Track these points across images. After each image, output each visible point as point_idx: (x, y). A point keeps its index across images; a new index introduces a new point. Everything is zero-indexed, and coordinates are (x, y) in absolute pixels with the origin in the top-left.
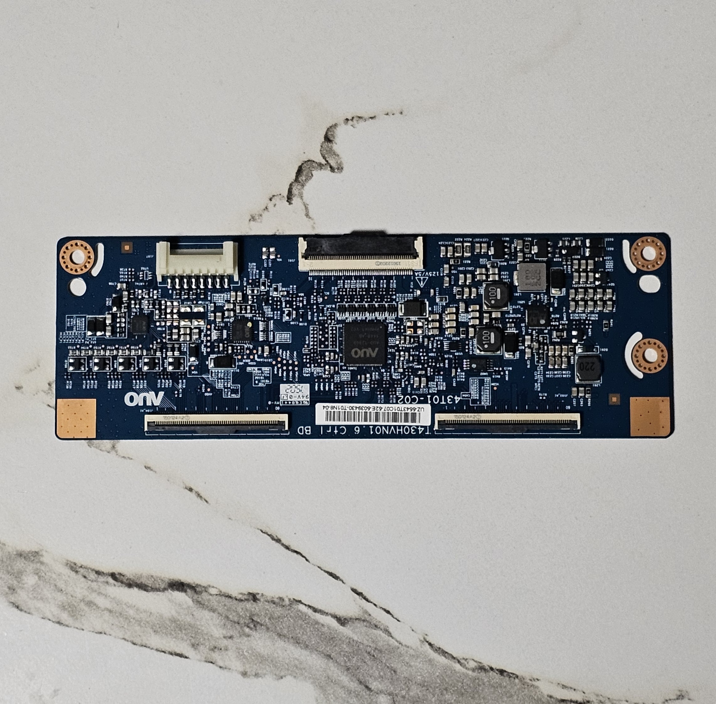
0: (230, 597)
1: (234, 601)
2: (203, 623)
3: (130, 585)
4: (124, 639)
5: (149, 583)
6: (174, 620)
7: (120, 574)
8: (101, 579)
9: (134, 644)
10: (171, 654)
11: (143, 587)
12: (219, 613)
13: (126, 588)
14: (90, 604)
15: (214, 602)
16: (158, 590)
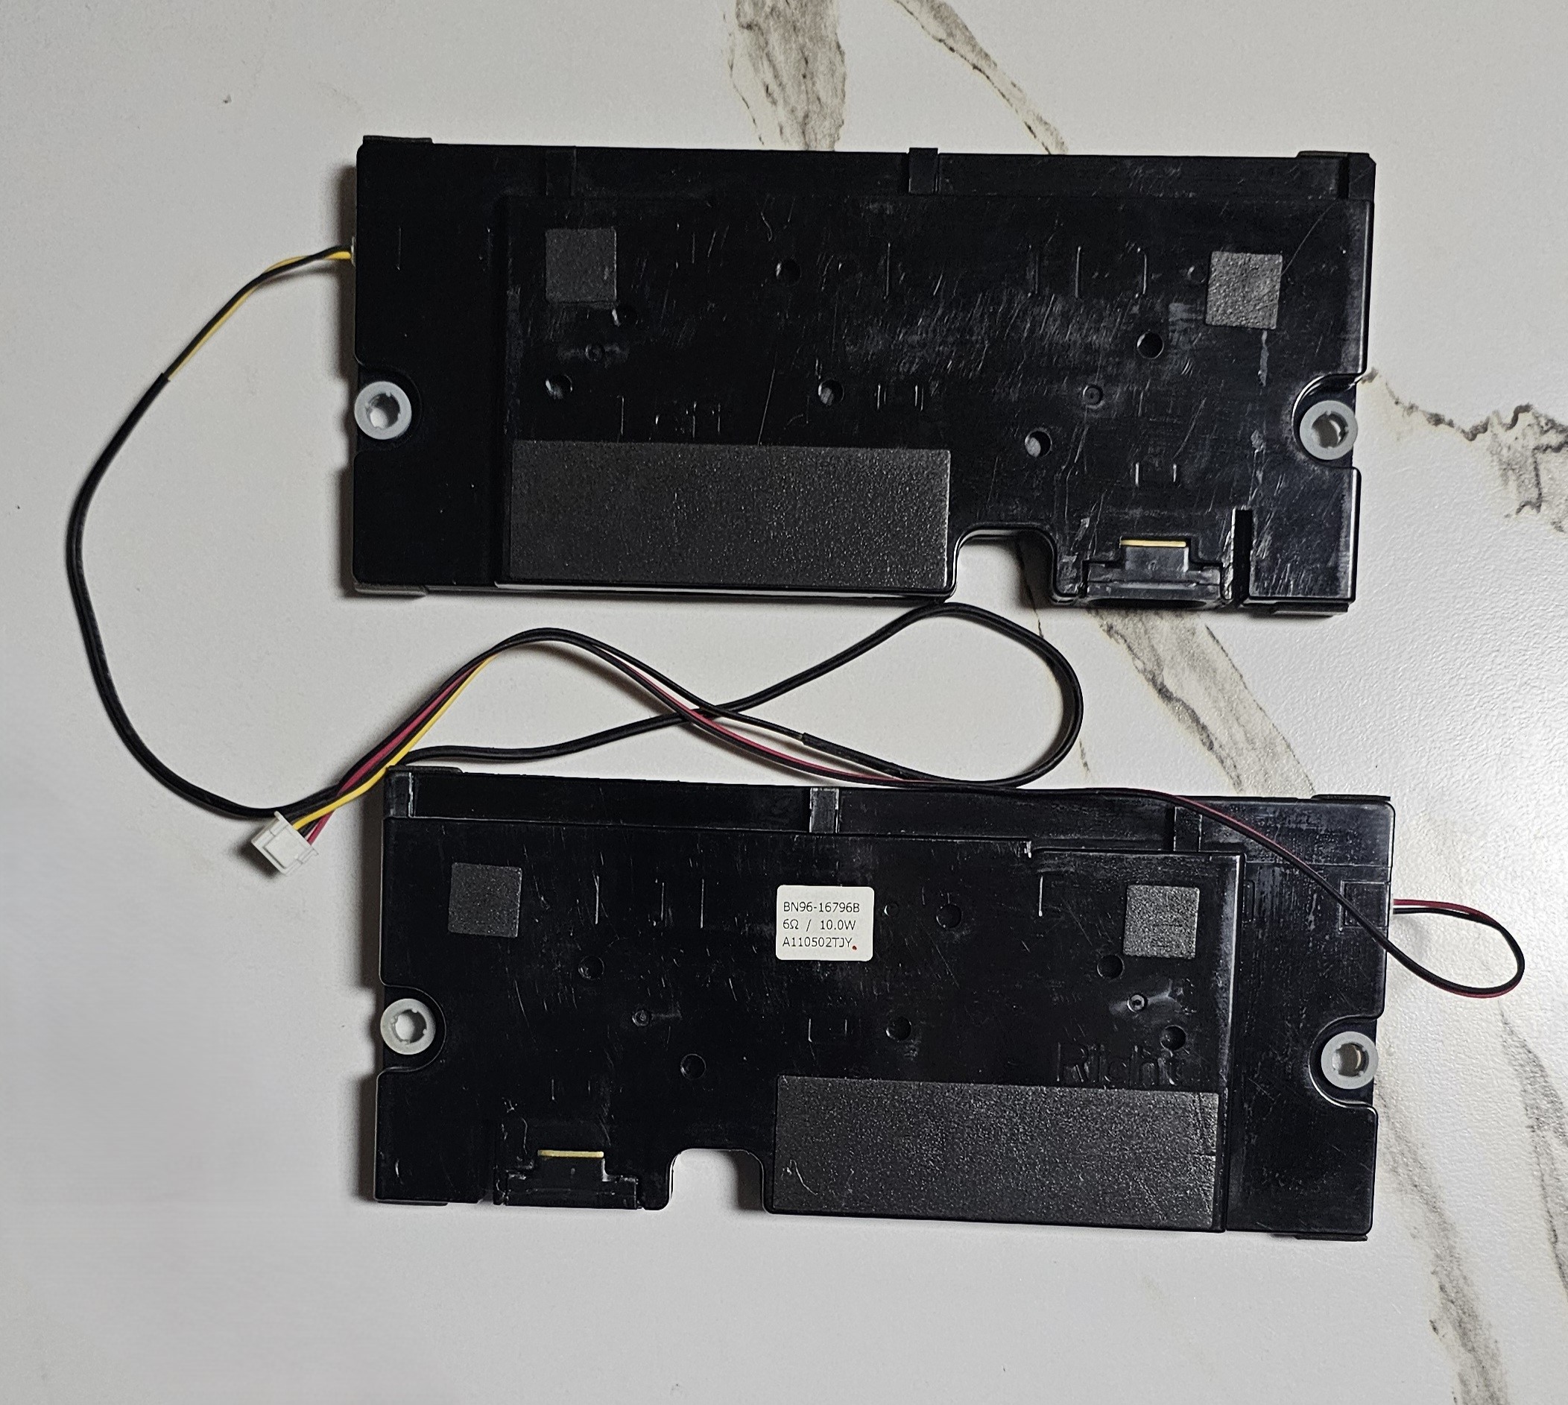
0: (1129, 647)
1: (1128, 641)
2: (1171, 646)
3: (1204, 728)
4: (1246, 688)
5: (1187, 717)
6: (1193, 667)
7: (1204, 744)
8: (1224, 754)
9: (1241, 676)
10: (1218, 642)
11: (1195, 719)
12: (1150, 642)
13: (1209, 728)
14: (1251, 741)
15: (1146, 655)
16: (1184, 704)
